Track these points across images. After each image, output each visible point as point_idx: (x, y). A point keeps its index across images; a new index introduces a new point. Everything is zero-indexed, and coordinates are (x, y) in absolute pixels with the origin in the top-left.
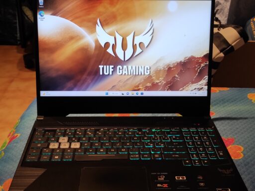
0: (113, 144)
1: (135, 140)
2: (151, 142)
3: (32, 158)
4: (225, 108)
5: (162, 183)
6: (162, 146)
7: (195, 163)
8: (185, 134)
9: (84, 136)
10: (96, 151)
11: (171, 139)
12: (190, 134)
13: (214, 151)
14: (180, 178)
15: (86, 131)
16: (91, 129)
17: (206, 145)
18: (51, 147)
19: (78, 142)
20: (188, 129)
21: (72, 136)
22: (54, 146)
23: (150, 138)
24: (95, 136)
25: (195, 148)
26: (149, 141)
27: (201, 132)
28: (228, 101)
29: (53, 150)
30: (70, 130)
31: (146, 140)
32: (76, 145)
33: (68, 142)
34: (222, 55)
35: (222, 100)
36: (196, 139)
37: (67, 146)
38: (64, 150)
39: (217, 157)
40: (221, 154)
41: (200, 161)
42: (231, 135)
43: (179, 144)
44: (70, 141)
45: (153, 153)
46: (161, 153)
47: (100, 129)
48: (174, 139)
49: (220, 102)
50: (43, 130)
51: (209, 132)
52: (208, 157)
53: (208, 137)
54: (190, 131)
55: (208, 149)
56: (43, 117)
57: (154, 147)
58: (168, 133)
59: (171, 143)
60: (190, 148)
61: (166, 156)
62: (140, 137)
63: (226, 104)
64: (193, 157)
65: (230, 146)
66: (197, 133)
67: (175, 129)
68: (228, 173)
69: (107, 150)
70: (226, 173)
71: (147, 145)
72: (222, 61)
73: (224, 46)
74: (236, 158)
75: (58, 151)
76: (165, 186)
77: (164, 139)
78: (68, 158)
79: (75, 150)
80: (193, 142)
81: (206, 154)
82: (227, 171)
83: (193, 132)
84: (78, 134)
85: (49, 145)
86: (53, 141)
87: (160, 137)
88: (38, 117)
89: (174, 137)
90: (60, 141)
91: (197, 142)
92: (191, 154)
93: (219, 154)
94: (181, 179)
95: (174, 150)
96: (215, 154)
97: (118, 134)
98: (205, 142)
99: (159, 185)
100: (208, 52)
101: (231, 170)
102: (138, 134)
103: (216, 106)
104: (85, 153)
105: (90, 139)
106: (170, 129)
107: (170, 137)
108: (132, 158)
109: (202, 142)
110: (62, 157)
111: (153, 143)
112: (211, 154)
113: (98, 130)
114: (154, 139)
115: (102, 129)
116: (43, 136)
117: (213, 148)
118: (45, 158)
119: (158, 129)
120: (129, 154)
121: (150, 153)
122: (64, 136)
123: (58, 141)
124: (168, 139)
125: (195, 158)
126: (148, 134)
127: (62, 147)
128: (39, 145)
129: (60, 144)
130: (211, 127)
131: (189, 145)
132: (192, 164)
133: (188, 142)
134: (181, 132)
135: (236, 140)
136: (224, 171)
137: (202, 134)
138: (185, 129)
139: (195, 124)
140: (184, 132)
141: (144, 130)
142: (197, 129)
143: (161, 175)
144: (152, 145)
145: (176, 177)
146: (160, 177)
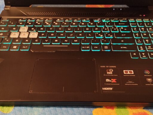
2: (101, 33)
5: (110, 77)
6: (111, 37)
7: (142, 56)
8: (132, 25)
11: (119, 30)
12: (137, 25)
14: (127, 72)
16: (49, 19)
18: (12, 36)
19: (37, 31)
20: (135, 20)
22: (14, 35)
23: (100, 29)
26: (99, 32)
27: (147, 23)
30: (31, 19)
31: (97, 30)
32: (34, 35)
33: (28, 31)
36: (142, 30)
41: (146, 53)
43: (127, 35)
45: (102, 44)
47: (56, 19)
48: (122, 30)
54: (136, 22)
56: (9, 7)
57: (104, 38)
59: (119, 34)
66: (143, 24)
67: (123, 20)
69: (61, 41)
71: (98, 36)
75: (17, 40)
76: (114, 81)
77: (113, 30)
79: (33, 40)
81: (152, 46)
83: (139, 23)
84: (37, 24)
85: (10, 34)
89: (122, 28)
90: (20, 30)
91: (143, 33)
92: (138, 45)
94: (129, 73)
99: (108, 80)
102: (90, 24)
104: (41, 43)
106: (118, 20)
107: (119, 28)
108: (83, 49)
111: (103, 34)
114: (104, 30)
115: (59, 20)
124: (116, 30)
125: (142, 50)
126: (99, 24)
127: (21, 36)
129: (20, 33)
133: (135, 33)
134: (128, 23)
137: (147, 25)
138: (131, 20)
139: (140, 15)
140: (132, 23)
141: (95, 21)
142: (142, 20)
143: (109, 68)
144: (102, 36)
145: (124, 71)
146: (109, 71)
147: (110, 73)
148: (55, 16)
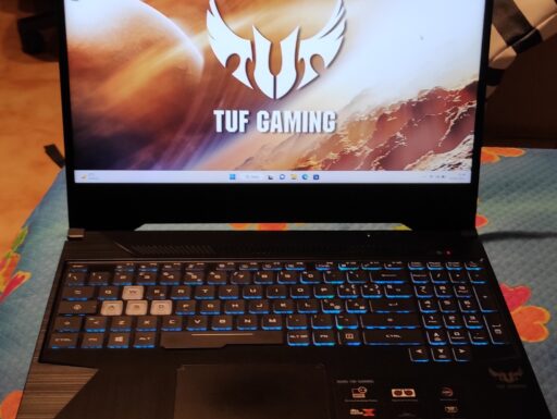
0: (248, 305)
1: (301, 294)
2: (336, 300)
3: (61, 341)
4: (512, 205)
5: (359, 406)
6: (363, 310)
7: (437, 354)
8: (416, 279)
9: (182, 284)
10: (210, 322)
11: (383, 293)
12: (428, 278)
13: (482, 323)
14: (401, 393)
15: (183, 269)
16: (195, 266)
17: (464, 307)
18: (105, 311)
19: (167, 298)
20: (424, 265)
21: (153, 284)
22: (111, 308)
23: (333, 289)
24: (205, 284)
25: (439, 316)
26: (331, 297)
27: (454, 272)
28: (519, 187)
29: (111, 319)
30: (148, 266)
31: (325, 293)
32: (163, 308)
33: (144, 299)
34: (511, 52)
35: (507, 185)
36: (440, 292)
37: (142, 311)
38: (136, 319)
39: (488, 339)
40: (498, 331)
41: (448, 348)
42: (522, 280)
43: (403, 304)
44: (149, 297)
45: (340, 328)
46: (360, 329)
47: (217, 265)
48: (390, 292)
49: (501, 189)
50: (86, 266)
51: (473, 272)
52: (467, 339)
53: (469, 286)
54: (426, 271)
55: (468, 319)
56: (82, 230)
57: (344, 312)
58: (377, 276)
59: (383, 303)
60: (427, 316)
61: (372, 335)
62: (311, 286)
63: (515, 194)
64: (433, 339)
65: (520, 308)
67: (393, 266)
68: (512, 380)
69: (236, 322)
70: (506, 380)
71: (327, 307)
72: (510, 67)
73: (518, 31)
74: (530, 338)
75: (121, 323)
76: (369, 412)
77: (367, 292)
78: (146, 341)
79: (161, 319)
80: (434, 300)
81: (464, 331)
82: (510, 374)
83: (434, 273)
84: (166, 279)
85: (99, 307)
86: (109, 298)
87: (358, 286)
88: (70, 233)
89: (390, 287)
90: (126, 296)
91: (442, 300)
92: (429, 330)
93: (492, 330)
94: (404, 395)
95: (390, 320)
96: (483, 332)
97: (259, 279)
98: (462, 300)
99: (354, 412)
100: (477, 79)
101: (520, 373)
102: (305, 278)
103: (491, 201)
104: (184, 329)
105: (194, 290)
106: (381, 265)
107: (381, 286)
108: (292, 341)
109: (454, 300)
110: (133, 338)
111: (342, 302)
112: (474, 332)
113: (213, 267)
114: (343, 292)
115: (221, 266)
116: (87, 281)
117: (479, 315)
118: (93, 341)
119: (353, 266)
120: (285, 331)
121: (335, 329)
122: (134, 284)
123: (119, 297)
124: (375, 293)
125: (438, 341)
126: (330, 278)
127: (130, 311)
128: (77, 307)
129: (125, 303)
130: (476, 260)
131: (425, 307)
132: (430, 357)
133: (423, 301)
134: (405, 274)
135: (534, 292)
136: (502, 376)
137: (455, 278)
138: (415, 266)
139: (439, 253)
140: (414, 272)
141: (320, 268)
142: (443, 265)
143: (358, 385)
144: (338, 307)
145: (393, 391)
146: (357, 392)
147: (360, 395)
148: (212, 256)
